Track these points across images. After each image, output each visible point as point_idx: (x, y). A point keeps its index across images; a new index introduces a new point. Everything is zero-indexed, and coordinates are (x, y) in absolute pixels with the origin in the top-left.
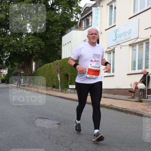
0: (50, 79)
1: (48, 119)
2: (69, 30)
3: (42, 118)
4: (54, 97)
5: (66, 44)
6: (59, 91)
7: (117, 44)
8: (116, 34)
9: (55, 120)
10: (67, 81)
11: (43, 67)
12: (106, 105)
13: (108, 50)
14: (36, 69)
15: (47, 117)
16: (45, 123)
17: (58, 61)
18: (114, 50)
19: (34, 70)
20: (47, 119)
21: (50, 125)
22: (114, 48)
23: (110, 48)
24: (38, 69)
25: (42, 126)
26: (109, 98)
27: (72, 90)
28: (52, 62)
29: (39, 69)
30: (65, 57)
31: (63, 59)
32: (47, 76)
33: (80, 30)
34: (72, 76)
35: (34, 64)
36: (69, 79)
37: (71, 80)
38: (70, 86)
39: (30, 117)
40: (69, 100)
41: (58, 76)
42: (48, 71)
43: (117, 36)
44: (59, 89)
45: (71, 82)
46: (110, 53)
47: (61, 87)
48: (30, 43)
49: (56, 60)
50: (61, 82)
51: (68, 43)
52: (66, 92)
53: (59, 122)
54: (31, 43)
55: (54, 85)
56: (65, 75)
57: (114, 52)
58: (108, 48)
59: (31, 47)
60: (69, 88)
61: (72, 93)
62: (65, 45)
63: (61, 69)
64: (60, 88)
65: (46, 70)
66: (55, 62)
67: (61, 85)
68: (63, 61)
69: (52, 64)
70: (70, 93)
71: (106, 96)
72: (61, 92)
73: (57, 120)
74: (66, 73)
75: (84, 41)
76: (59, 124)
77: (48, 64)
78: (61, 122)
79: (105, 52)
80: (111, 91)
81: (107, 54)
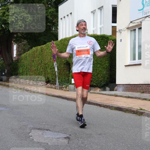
0: (42, 70)
1: (49, 130)
3: (39, 129)
4: (49, 97)
5: (64, 17)
6: (55, 88)
7: (146, 16)
9: (61, 132)
11: (30, 52)
12: (132, 109)
13: (132, 25)
14: (19, 54)
15: (46, 127)
17: (54, 42)
18: (141, 25)
19: (15, 56)
20: (47, 130)
21: (55, 139)
22: (141, 22)
23: (133, 22)
24: (23, 55)
25: (42, 140)
26: (136, 98)
28: (44, 45)
29: (25, 54)
30: (63, 37)
31: (62, 40)
32: (36, 65)
35: (15, 47)
36: (71, 69)
38: (72, 80)
41: (55, 65)
43: (144, 3)
44: (56, 85)
46: (135, 30)
47: (59, 82)
49: (51, 42)
50: (59, 73)
51: (68, 15)
52: (68, 89)
53: (68, 135)
55: (48, 78)
56: (64, 64)
57: (140, 28)
58: (131, 22)
60: (71, 84)
62: (63, 18)
64: (57, 83)
65: (35, 56)
66: (49, 44)
67: (59, 79)
68: (62, 42)
69: (45, 46)
70: (73, 91)
71: (130, 96)
72: (59, 89)
73: (63, 132)
74: (66, 60)
75: (92, 12)
76: (68, 138)
77: (38, 47)
78: (70, 135)
79: (127, 28)
80: (136, 88)
81: (129, 31)
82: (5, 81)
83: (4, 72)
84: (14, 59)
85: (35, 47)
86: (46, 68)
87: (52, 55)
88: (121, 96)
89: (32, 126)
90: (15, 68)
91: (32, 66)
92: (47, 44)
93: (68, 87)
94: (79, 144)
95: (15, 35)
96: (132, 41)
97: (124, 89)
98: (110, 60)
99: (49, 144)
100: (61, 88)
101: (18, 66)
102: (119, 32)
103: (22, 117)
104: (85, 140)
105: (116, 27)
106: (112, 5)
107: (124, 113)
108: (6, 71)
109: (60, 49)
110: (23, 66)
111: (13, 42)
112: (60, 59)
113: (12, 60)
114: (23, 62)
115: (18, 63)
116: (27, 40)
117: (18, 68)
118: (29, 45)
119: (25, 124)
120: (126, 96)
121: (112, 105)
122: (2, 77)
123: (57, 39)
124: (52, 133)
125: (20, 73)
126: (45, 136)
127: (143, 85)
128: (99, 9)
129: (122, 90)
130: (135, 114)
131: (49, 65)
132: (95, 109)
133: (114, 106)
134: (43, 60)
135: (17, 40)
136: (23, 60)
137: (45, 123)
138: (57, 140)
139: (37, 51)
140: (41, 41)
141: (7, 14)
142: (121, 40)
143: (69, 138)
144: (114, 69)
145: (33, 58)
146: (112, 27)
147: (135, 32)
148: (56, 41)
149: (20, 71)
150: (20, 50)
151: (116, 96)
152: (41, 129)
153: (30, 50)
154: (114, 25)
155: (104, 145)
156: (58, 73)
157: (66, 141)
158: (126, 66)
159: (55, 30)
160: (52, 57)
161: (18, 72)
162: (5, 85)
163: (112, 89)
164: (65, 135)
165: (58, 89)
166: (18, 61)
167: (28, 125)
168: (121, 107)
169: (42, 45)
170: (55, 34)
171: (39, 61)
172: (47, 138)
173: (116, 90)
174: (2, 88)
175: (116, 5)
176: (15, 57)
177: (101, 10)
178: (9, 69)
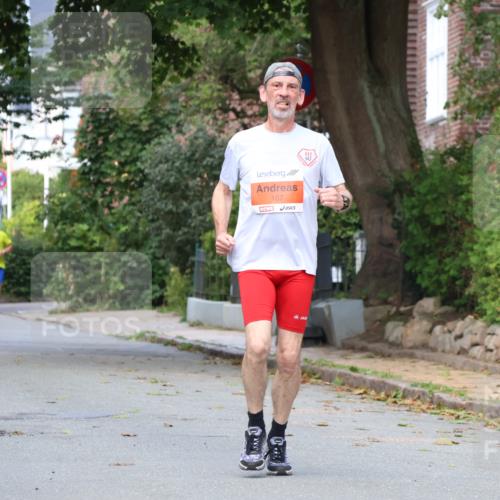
82: (350, 347)
83: (345, 263)
84: (428, 143)
90: (438, 221)
101: (469, 203)
108: (359, 256)
113: (415, 150)
117: (470, 224)
122: (321, 305)
125: (492, 266)
149: (490, 252)
161: (474, 260)
162: (351, 383)
174: (327, 404)
176: (434, 124)
178: (389, 232)
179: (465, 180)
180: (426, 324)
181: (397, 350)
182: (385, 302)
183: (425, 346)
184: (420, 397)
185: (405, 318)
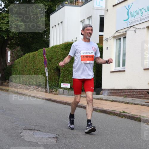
1: (40, 130)
2: (61, 6)
3: (30, 129)
5: (56, 26)
6: (46, 92)
7: (130, 26)
8: (128, 12)
9: (50, 133)
10: (58, 77)
11: (23, 57)
12: (116, 112)
13: (117, 34)
14: (13, 60)
15: (37, 128)
16: (36, 136)
17: (46, 49)
18: (126, 34)
19: (9, 61)
20: (37, 130)
21: (44, 139)
22: (126, 32)
23: (119, 31)
24: (16, 61)
25: (32, 140)
26: (119, 102)
27: (65, 90)
28: (36, 51)
29: (18, 60)
30: (54, 44)
31: (53, 47)
32: (29, 71)
33: (76, 6)
34: (65, 70)
35: (9, 53)
36: (61, 75)
37: (64, 76)
38: (62, 84)
39: (13, 128)
40: (62, 104)
41: (46, 70)
42: (31, 63)
43: (129, 14)
44: (47, 89)
45: (63, 79)
46: (120, 39)
47: (49, 86)
48: (4, 23)
49: (43, 48)
50: (50, 78)
51: (59, 24)
52: (57, 93)
53: (56, 135)
54: (6, 24)
56: (55, 69)
57: (125, 37)
58: (117, 31)
59: (5, 29)
60: (60, 88)
61: (65, 95)
62: (54, 27)
63: (50, 61)
65: (28, 61)
66: (41, 51)
67: (49, 84)
68: (53, 49)
69: (37, 53)
70: (62, 95)
71: (114, 100)
72: (50, 93)
73: (52, 132)
74: (57, 66)
75: (81, 21)
76: (56, 138)
77: (31, 53)
78: (59, 135)
79: (113, 37)
80: (120, 92)
81: (115, 40)
84: (8, 65)
85: (27, 53)
86: (38, 73)
87: (43, 61)
88: (106, 100)
89: (24, 127)
90: (8, 72)
91: (24, 71)
92: (38, 51)
93: (57, 91)
94: (66, 143)
95: (9, 42)
96: (118, 49)
97: (109, 94)
98: (97, 66)
99: (39, 143)
100: (51, 92)
101: (12, 71)
102: (105, 40)
103: (15, 118)
104: (72, 140)
105: (103, 35)
106: (100, 15)
107: (108, 115)
109: (51, 56)
110: (16, 71)
111: (7, 48)
112: (50, 65)
113: (6, 65)
114: (16, 68)
115: (12, 68)
116: (20, 47)
117: (12, 73)
118: (22, 51)
119: (17, 125)
120: (110, 99)
121: (98, 108)
123: (49, 46)
124: (42, 133)
126: (35, 136)
127: (126, 90)
128: (88, 18)
129: (107, 94)
130: (118, 116)
131: (40, 70)
132: (82, 111)
133: (99, 109)
134: (35, 66)
135: (11, 47)
136: (16, 65)
137: (35, 124)
138: (46, 140)
139: (29, 57)
140: (33, 48)
141: (2, 22)
142: (107, 48)
143: (58, 138)
144: (100, 75)
145: (26, 63)
146: (100, 35)
147: (120, 41)
148: (48, 48)
150: (14, 56)
151: (102, 99)
152: (32, 130)
153: (24, 56)
154: (101, 33)
155: (89, 144)
156: (48, 78)
157: (54, 141)
158: (111, 72)
159: (46, 38)
160: (43, 63)
163: (98, 94)
164: (54, 135)
165: (48, 92)
166: (11, 66)
167: (19, 126)
168: (106, 110)
169: (34, 51)
170: (47, 41)
171: (31, 66)
172: (37, 138)
173: (101, 95)
175: (104, 16)
176: (9, 63)
177: (89, 19)
178: (3, 73)
179: (11, 68)
180: (7, 83)
181: (4, 85)
182: (3, 80)
183: (7, 85)
184: (6, 90)
185: (5, 82)
